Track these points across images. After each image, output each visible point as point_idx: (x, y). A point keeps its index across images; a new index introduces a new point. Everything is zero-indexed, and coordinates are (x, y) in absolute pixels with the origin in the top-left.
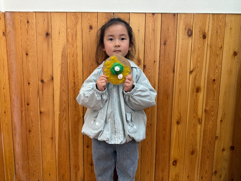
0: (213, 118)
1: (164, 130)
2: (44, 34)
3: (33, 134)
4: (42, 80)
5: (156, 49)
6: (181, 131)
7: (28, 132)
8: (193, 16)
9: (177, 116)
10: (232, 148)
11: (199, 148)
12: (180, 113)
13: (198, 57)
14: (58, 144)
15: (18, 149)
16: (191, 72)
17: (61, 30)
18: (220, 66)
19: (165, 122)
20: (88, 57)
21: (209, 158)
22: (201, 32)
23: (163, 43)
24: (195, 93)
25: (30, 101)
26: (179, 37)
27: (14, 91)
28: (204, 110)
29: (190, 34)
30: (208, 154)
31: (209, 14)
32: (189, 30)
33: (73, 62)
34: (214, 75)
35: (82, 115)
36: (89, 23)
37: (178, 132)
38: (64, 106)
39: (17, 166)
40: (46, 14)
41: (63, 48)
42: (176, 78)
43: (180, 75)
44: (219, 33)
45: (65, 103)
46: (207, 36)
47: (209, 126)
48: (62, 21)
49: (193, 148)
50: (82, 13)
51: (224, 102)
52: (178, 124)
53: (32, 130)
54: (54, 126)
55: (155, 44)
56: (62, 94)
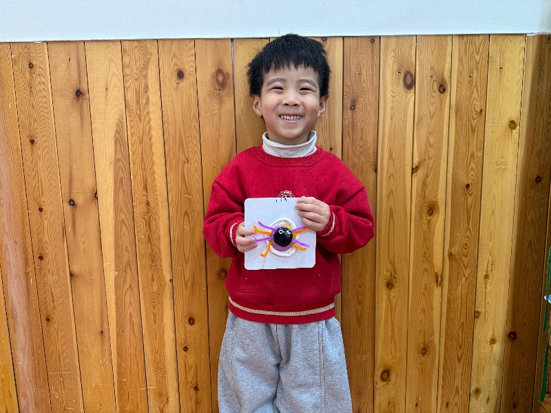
0: (467, 272)
1: (360, 303)
2: (72, 95)
3: (56, 326)
4: (71, 200)
5: (334, 121)
6: (397, 304)
7: (46, 322)
8: (415, 42)
9: (387, 271)
10: (512, 336)
11: (438, 340)
13: (430, 134)
14: (115, 344)
15: (24, 362)
16: (414, 170)
17: (111, 82)
18: (480, 154)
19: (360, 284)
20: (177, 143)
21: (462, 361)
22: (434, 78)
23: (349, 106)
24: (425, 218)
25: (46, 251)
26: (385, 92)
27: (7, 229)
28: (446, 253)
29: (410, 84)
30: (460, 353)
31: (453, 35)
32: (407, 73)
33: (142, 157)
34: (468, 173)
35: (168, 277)
36: (175, 64)
37: (389, 306)
38: (125, 259)
39: (23, 402)
40: (73, 46)
41: (117, 124)
42: (381, 185)
43: (389, 178)
44: (474, 78)
45: (128, 251)
46: (449, 86)
47: (460, 290)
48: (111, 62)
49: (425, 341)
50: (160, 43)
51: (491, 236)
52: (391, 289)
53: (53, 316)
54: (104, 304)
55: (330, 107)
56: (121, 230)
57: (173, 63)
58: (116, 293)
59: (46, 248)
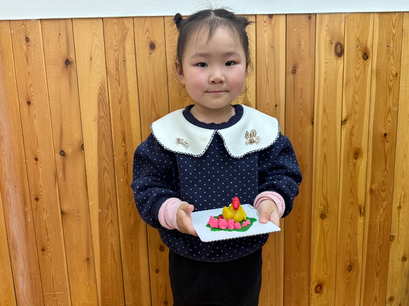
0: (385, 203)
2: (61, 62)
3: (50, 255)
4: (62, 151)
5: (279, 82)
6: (328, 231)
7: (41, 252)
8: (344, 18)
9: (321, 204)
11: (361, 259)
12: (326, 199)
13: (356, 93)
14: (99, 269)
15: (23, 285)
16: (343, 122)
17: (94, 53)
18: (395, 109)
19: (299, 216)
20: (150, 103)
21: (380, 275)
22: (359, 48)
23: (290, 69)
24: (351, 161)
25: (41, 193)
26: (319, 59)
27: (8, 176)
28: (368, 189)
29: (340, 53)
30: (378, 269)
31: (374, 13)
32: (338, 44)
33: (121, 115)
34: (385, 126)
36: (148, 37)
37: (323, 233)
38: (107, 199)
40: (62, 23)
41: (100, 88)
42: (317, 135)
43: (323, 129)
44: (392, 47)
45: (109, 192)
46: (371, 54)
47: (379, 219)
48: (95, 36)
49: (350, 260)
50: (135, 19)
51: (403, 174)
52: (323, 219)
53: (48, 246)
54: (89, 236)
55: (275, 72)
56: (103, 175)
57: (147, 36)
58: (100, 227)
59: (41, 191)
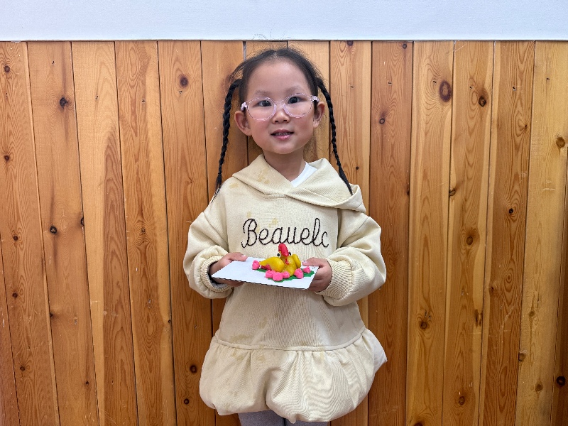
0: (510, 309)
1: (389, 346)
2: (55, 104)
3: (32, 376)
4: (52, 228)
5: (361, 136)
6: (431, 346)
7: (20, 372)
8: (452, 48)
9: (421, 308)
11: (478, 386)
12: (427, 300)
13: (467, 150)
14: (103, 397)
16: (452, 193)
17: (102, 87)
18: (524, 175)
19: (390, 323)
20: (179, 162)
21: (505, 410)
22: (474, 89)
23: (377, 118)
24: (463, 247)
25: (22, 287)
26: (418, 104)
28: (487, 287)
29: (446, 96)
30: (502, 401)
31: (494, 41)
32: (444, 83)
33: (138, 177)
34: (511, 197)
35: (166, 318)
36: (178, 69)
37: (423, 350)
38: (116, 297)
40: (57, 46)
41: (109, 139)
42: (415, 207)
43: (424, 201)
44: (518, 89)
45: (119, 287)
46: (490, 97)
47: (503, 329)
48: (103, 66)
49: (463, 388)
50: (159, 43)
51: (537, 267)
52: (424, 329)
53: (29, 364)
54: (90, 350)
55: (356, 121)
56: (111, 262)
57: (176, 67)
58: (105, 336)
59: (22, 283)
